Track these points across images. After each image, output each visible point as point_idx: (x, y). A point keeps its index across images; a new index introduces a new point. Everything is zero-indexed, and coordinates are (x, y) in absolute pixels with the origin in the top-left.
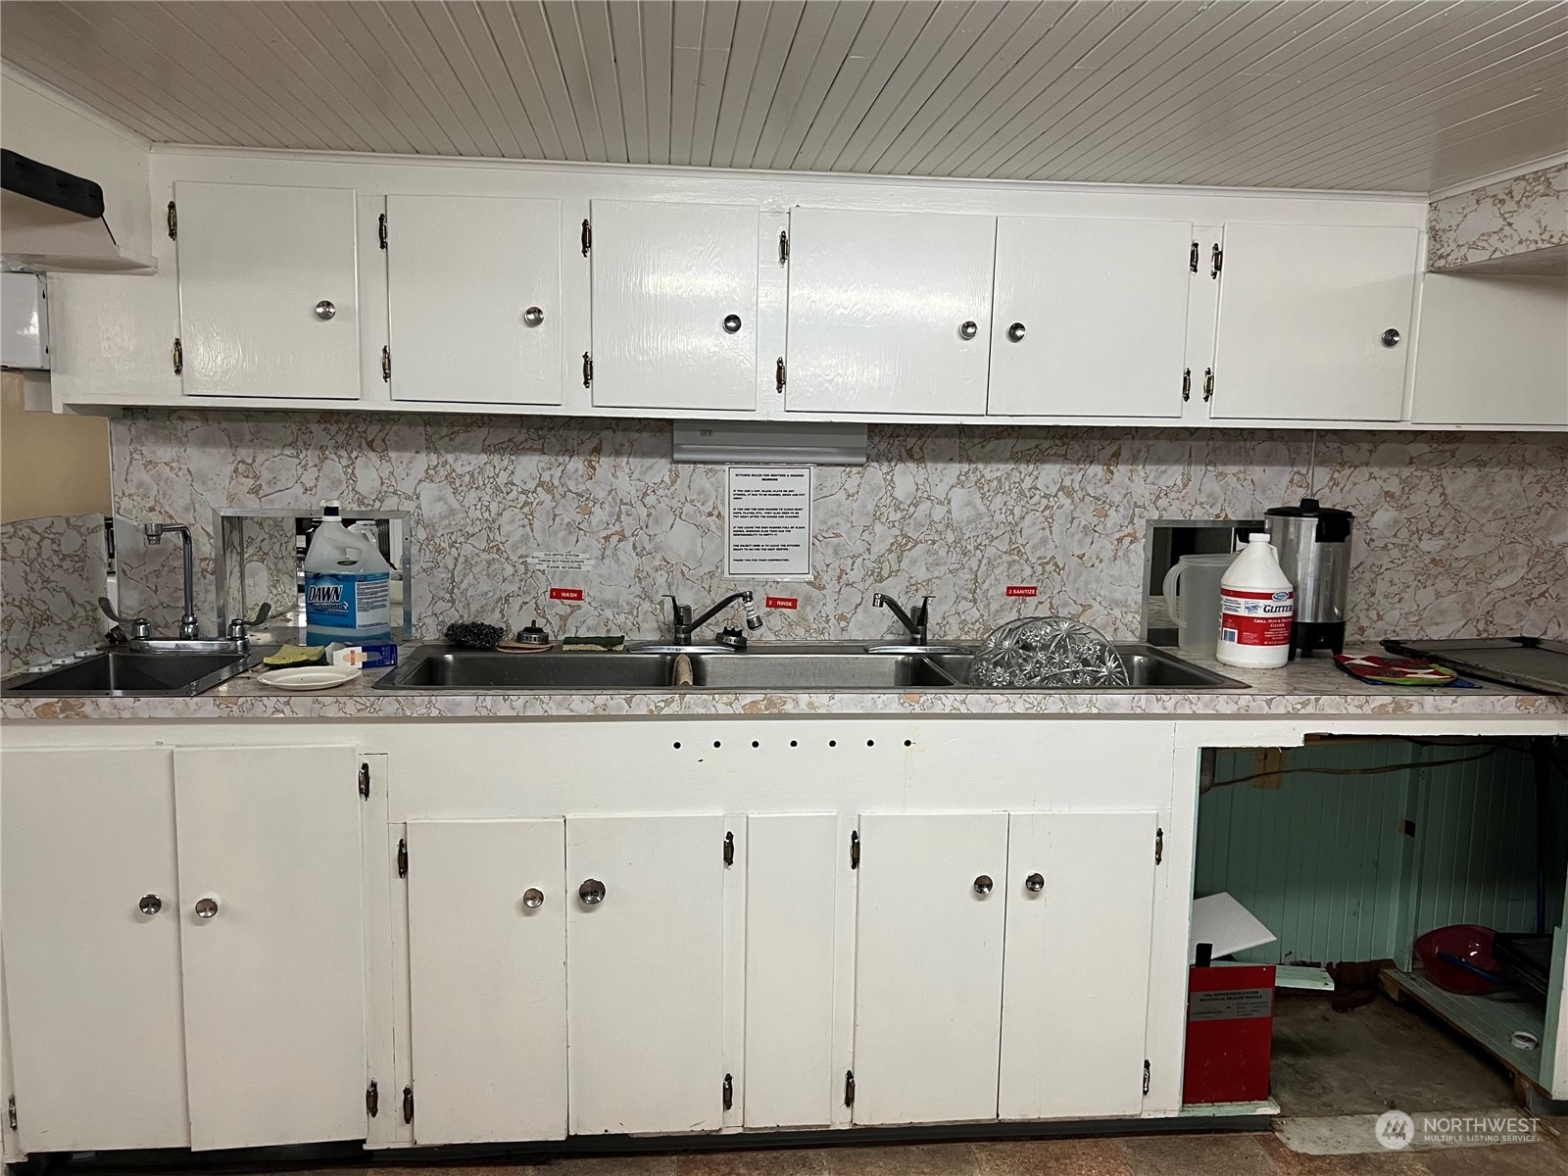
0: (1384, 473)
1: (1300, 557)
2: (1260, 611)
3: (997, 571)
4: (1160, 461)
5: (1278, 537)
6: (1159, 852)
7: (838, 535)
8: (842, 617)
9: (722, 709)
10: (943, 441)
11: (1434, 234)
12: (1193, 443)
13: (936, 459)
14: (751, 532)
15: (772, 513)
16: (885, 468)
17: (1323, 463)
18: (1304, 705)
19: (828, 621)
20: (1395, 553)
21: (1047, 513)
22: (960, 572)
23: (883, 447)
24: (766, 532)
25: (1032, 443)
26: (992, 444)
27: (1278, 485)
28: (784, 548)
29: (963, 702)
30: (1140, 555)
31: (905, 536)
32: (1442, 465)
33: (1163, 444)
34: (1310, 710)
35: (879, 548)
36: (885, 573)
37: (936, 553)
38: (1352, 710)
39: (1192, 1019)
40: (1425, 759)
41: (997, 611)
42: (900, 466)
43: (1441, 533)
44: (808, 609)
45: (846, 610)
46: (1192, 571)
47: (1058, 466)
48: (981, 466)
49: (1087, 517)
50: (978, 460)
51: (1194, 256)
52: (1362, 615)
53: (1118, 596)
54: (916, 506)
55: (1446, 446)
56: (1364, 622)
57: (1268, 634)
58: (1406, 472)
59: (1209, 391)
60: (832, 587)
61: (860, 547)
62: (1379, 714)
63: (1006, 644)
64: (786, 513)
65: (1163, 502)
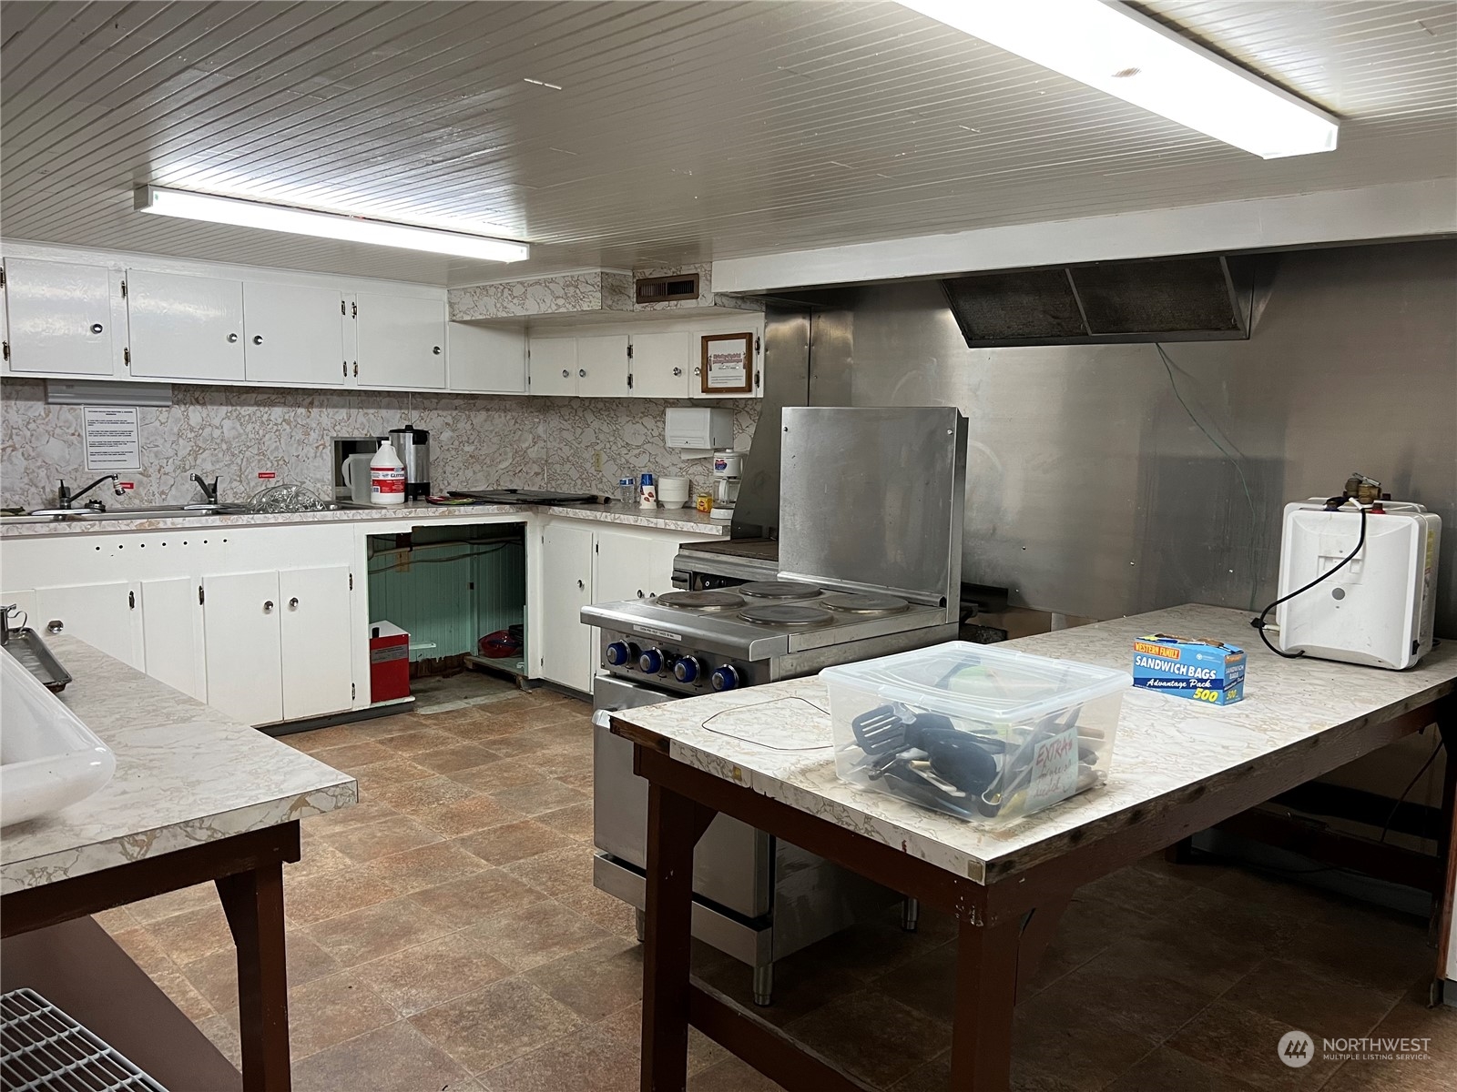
0: (444, 413)
1: (407, 452)
2: (389, 477)
3: (253, 465)
4: (335, 406)
5: (395, 443)
6: (351, 584)
7: (158, 446)
8: (163, 493)
9: (124, 528)
10: (215, 394)
11: (451, 305)
12: (351, 398)
13: (212, 403)
14: (101, 444)
15: (112, 433)
16: (183, 408)
17: (415, 408)
18: (410, 513)
19: (154, 495)
20: (453, 453)
21: (277, 433)
22: (232, 466)
23: (180, 396)
24: (110, 444)
25: (266, 396)
26: (244, 396)
27: (395, 419)
28: (123, 454)
29: (253, 518)
30: (329, 455)
31: (198, 446)
32: (470, 410)
33: (335, 398)
34: (413, 515)
35: (182, 453)
36: (187, 467)
37: (216, 455)
38: (431, 514)
39: (373, 662)
40: (475, 551)
41: (254, 487)
42: (192, 407)
43: (473, 442)
44: (141, 488)
45: (166, 489)
46: (356, 462)
47: (281, 409)
48: (239, 408)
49: (298, 435)
50: (237, 405)
51: (343, 307)
52: (441, 483)
53: (318, 476)
54: (203, 429)
55: (471, 401)
56: (442, 487)
57: (394, 487)
58: (454, 413)
59: (356, 372)
60: (155, 476)
61: (171, 453)
62: (442, 516)
63: (264, 500)
64: (123, 433)
65: (337, 428)
